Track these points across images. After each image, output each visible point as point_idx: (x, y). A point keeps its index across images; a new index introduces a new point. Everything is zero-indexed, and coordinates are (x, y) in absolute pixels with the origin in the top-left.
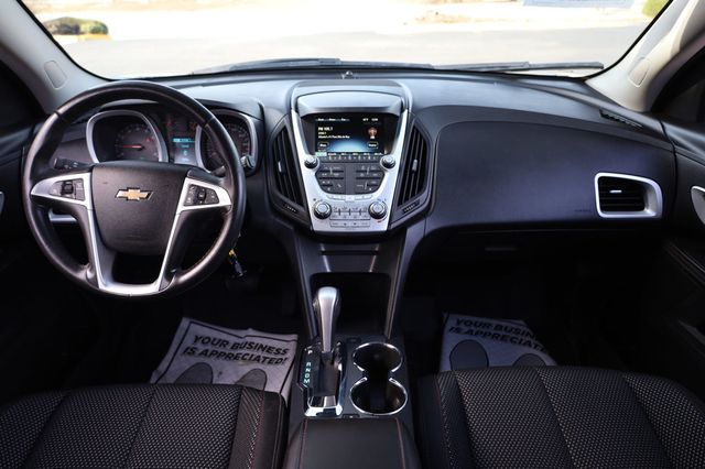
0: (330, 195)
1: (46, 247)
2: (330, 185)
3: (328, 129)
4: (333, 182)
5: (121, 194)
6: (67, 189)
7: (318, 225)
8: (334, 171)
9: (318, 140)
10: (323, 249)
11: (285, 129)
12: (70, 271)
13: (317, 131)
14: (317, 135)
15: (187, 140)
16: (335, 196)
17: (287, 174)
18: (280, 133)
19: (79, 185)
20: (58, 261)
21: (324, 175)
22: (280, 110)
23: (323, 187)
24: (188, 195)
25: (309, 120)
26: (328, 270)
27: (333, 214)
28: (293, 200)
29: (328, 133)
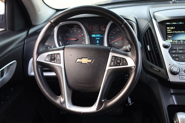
0: (178, 62)
1: (42, 87)
2: (178, 57)
3: (172, 28)
4: (179, 55)
5: (78, 60)
6: (53, 58)
7: (172, 78)
8: (179, 50)
9: (167, 34)
10: (172, 92)
11: (150, 28)
12: (52, 99)
13: (167, 29)
14: (167, 31)
15: (98, 36)
16: (181, 63)
17: (153, 52)
18: (147, 31)
19: (58, 56)
20: (47, 94)
21: (174, 51)
22: (146, 19)
23: (174, 58)
24: (112, 61)
25: (162, 24)
26: (176, 104)
27: (181, 72)
28: (157, 65)
29: (173, 30)
